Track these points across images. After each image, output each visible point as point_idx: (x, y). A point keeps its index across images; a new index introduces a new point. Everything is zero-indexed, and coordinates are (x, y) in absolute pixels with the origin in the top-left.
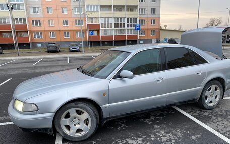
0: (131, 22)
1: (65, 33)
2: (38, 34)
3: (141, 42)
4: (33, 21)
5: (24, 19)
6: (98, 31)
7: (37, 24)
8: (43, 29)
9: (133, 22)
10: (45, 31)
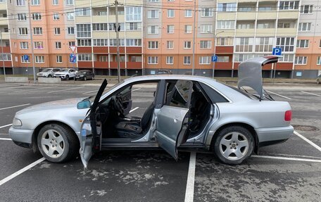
0: (283, 43)
1: (185, 58)
2: (153, 58)
3: (299, 74)
4: (149, 43)
5: (140, 40)
6: (231, 56)
7: (153, 47)
8: (160, 53)
9: (287, 43)
10: (161, 55)
